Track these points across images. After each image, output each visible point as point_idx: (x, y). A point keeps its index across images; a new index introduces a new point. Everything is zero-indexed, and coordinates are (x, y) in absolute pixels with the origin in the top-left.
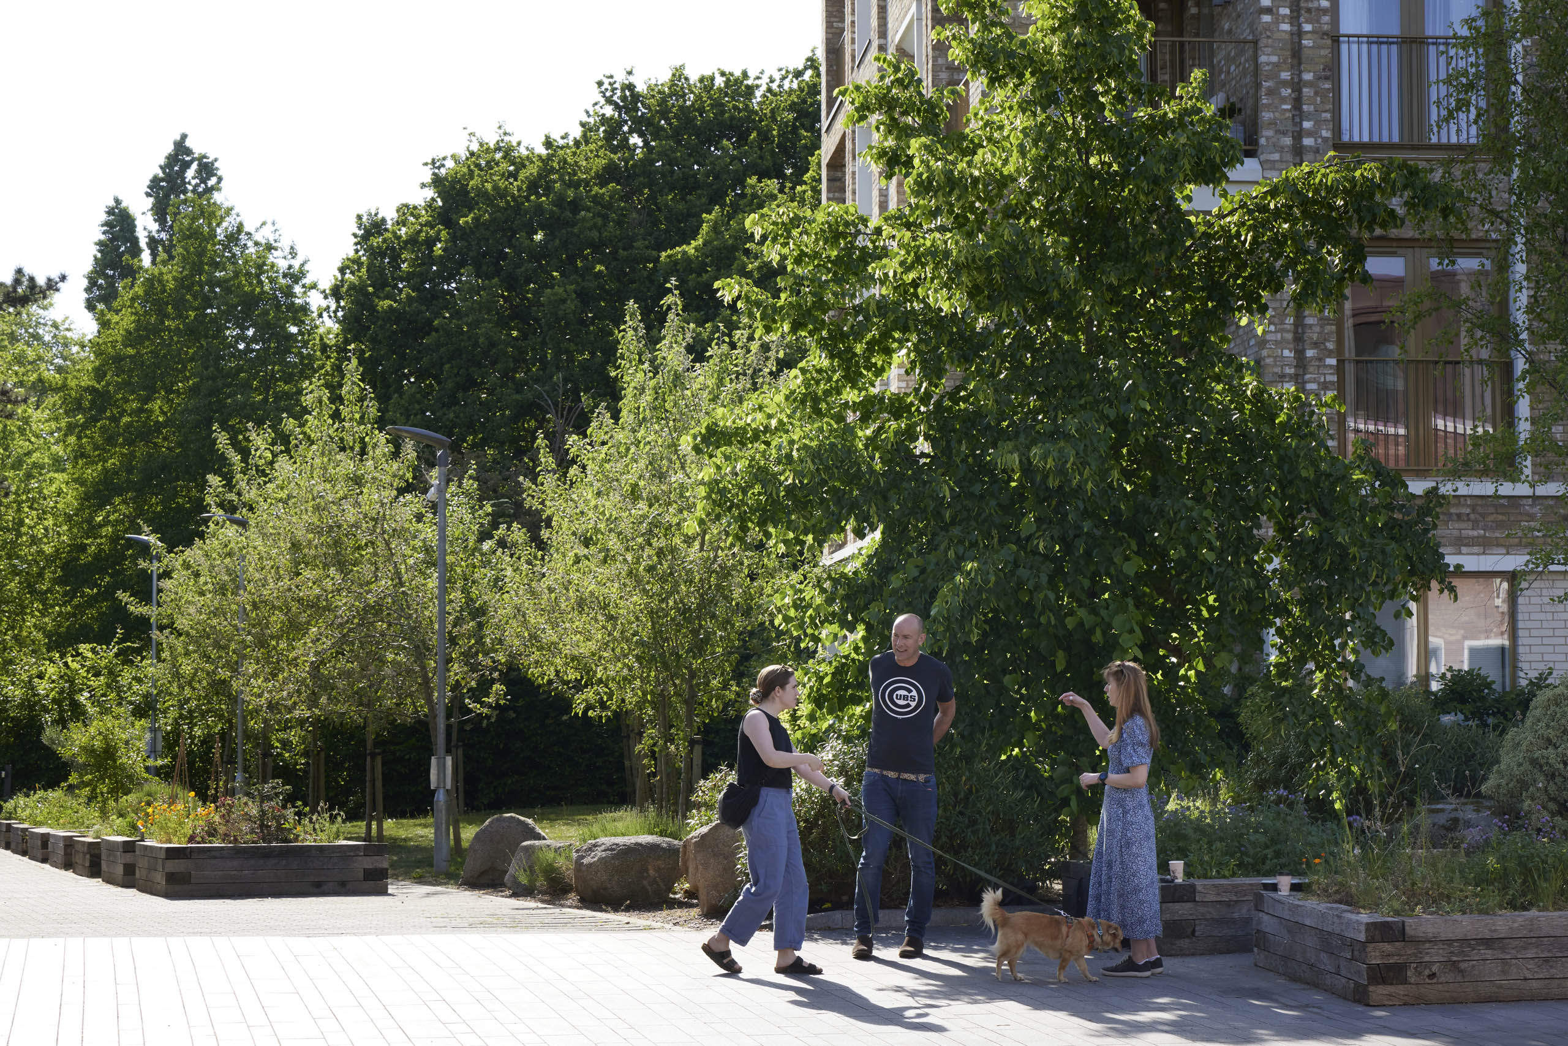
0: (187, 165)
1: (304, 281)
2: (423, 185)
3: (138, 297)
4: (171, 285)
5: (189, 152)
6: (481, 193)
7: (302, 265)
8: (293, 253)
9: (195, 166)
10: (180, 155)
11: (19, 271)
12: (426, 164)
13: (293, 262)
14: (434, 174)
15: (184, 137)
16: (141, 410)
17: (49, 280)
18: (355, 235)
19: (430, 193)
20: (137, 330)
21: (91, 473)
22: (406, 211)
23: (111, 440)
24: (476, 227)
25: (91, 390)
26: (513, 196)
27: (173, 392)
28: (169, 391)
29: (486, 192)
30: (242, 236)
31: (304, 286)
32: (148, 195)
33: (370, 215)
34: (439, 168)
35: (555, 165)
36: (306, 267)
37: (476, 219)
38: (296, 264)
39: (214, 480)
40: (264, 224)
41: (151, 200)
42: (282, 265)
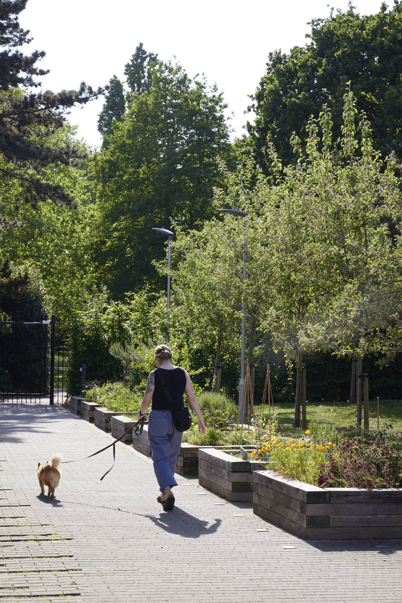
0: (144, 59)
1: (221, 104)
2: (307, 36)
3: (135, 112)
4: (151, 107)
5: (144, 52)
6: (345, 37)
7: (220, 95)
8: (215, 89)
9: (148, 59)
10: (140, 53)
11: (83, 84)
12: (309, 23)
13: (215, 94)
14: (313, 29)
15: (141, 45)
16: (135, 172)
17: (100, 88)
18: (268, 65)
19: (309, 41)
20: (134, 129)
21: (109, 205)
22: (296, 51)
23: (119, 188)
24: (344, 58)
25: (109, 162)
26: (364, 38)
27: (151, 162)
28: (149, 162)
29: (349, 37)
30: (187, 82)
31: (220, 106)
32: (125, 74)
33: (276, 53)
34: (316, 25)
35: (388, 21)
36: (222, 97)
37: (343, 53)
38: (217, 94)
39: (217, 191)
40: (198, 75)
41: (127, 76)
42: (210, 95)
